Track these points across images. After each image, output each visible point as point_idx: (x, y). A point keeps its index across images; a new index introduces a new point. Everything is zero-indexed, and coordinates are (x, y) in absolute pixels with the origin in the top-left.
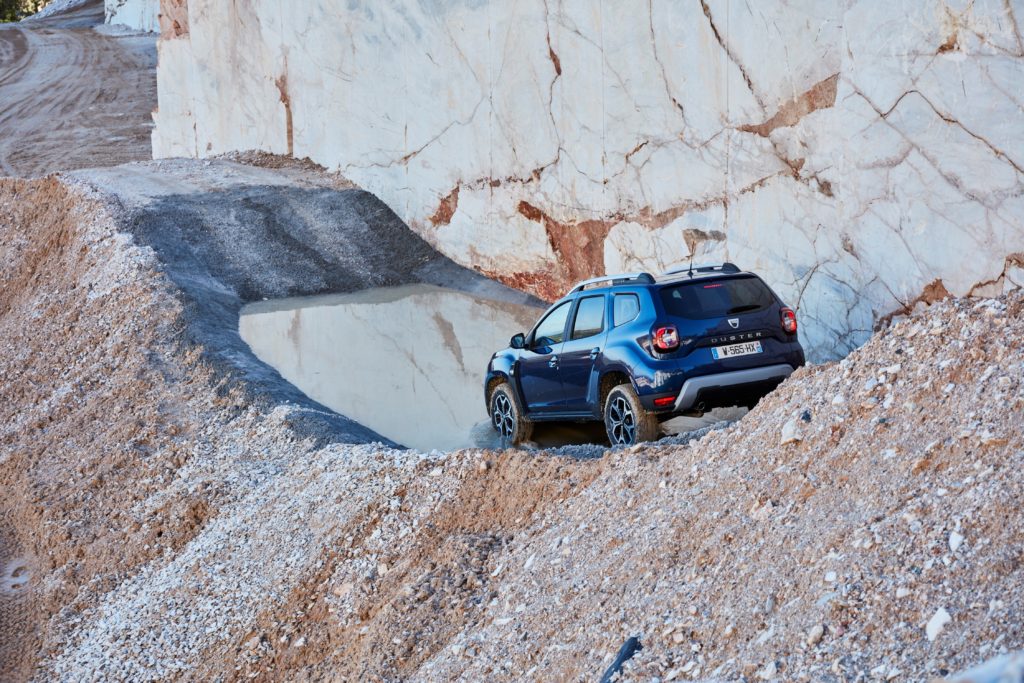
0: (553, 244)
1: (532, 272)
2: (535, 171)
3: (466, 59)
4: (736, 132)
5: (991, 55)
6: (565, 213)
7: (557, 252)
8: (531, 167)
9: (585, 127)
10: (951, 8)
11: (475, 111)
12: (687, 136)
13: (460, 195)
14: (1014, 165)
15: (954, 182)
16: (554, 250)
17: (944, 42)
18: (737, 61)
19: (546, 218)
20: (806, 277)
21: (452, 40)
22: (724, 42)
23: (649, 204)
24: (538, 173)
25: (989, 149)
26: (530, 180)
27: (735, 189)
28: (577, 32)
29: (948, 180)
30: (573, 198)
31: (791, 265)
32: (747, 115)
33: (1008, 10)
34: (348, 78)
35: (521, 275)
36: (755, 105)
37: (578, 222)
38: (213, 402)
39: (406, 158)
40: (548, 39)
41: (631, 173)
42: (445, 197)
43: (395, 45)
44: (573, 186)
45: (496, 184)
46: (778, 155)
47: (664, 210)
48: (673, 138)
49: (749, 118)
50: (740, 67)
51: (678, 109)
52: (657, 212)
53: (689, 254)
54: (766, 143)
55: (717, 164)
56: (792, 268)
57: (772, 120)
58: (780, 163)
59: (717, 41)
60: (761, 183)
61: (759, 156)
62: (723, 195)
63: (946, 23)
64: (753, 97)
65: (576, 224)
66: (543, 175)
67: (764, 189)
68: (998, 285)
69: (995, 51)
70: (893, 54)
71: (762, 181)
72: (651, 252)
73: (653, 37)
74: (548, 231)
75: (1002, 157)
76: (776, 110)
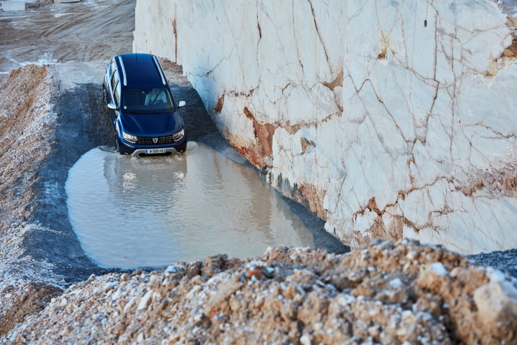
0: (256, 133)
1: (247, 147)
2: (250, 91)
3: (229, 23)
4: (322, 85)
5: (396, 65)
6: (260, 117)
7: (257, 138)
8: (249, 89)
9: (269, 70)
10: (384, 32)
11: (231, 53)
12: (304, 83)
13: (225, 97)
14: (402, 135)
15: (381, 139)
16: (256, 137)
17: (381, 52)
18: (323, 43)
19: (254, 119)
20: (344, 177)
21: (225, 11)
22: (319, 31)
23: (289, 119)
24: (252, 91)
25: (394, 123)
26: (249, 96)
27: (320, 118)
28: (267, 15)
29: (379, 137)
30: (263, 110)
31: (338, 168)
32: (326, 76)
33: (403, 39)
34: (191, 26)
35: (243, 148)
36: (329, 71)
37: (264, 123)
38: (22, 213)
39: (208, 73)
40: (257, 17)
41: (283, 101)
42: (220, 98)
43: (206, 10)
44: (263, 102)
45: (237, 95)
46: (336, 102)
47: (294, 124)
48: (299, 83)
49: (326, 78)
50: (324, 47)
51: (301, 67)
52: (292, 125)
53: (302, 152)
54: (331, 94)
55: (314, 102)
56: (339, 170)
57: (335, 81)
58: (337, 107)
59: (316, 29)
60: (329, 117)
61: (329, 101)
62: (315, 121)
63: (382, 41)
64: (328, 66)
65: (263, 124)
66: (254, 94)
67: (331, 121)
68: (395, 207)
69: (398, 63)
70: (362, 55)
71: (330, 116)
72: (289, 148)
73: (294, 24)
74: (254, 126)
75: (399, 129)
76: (336, 76)
